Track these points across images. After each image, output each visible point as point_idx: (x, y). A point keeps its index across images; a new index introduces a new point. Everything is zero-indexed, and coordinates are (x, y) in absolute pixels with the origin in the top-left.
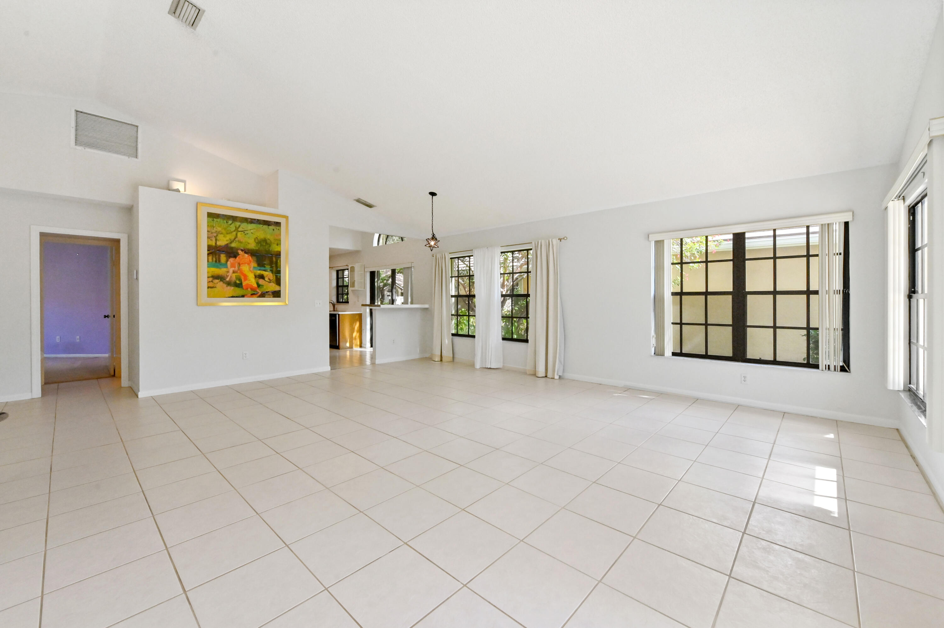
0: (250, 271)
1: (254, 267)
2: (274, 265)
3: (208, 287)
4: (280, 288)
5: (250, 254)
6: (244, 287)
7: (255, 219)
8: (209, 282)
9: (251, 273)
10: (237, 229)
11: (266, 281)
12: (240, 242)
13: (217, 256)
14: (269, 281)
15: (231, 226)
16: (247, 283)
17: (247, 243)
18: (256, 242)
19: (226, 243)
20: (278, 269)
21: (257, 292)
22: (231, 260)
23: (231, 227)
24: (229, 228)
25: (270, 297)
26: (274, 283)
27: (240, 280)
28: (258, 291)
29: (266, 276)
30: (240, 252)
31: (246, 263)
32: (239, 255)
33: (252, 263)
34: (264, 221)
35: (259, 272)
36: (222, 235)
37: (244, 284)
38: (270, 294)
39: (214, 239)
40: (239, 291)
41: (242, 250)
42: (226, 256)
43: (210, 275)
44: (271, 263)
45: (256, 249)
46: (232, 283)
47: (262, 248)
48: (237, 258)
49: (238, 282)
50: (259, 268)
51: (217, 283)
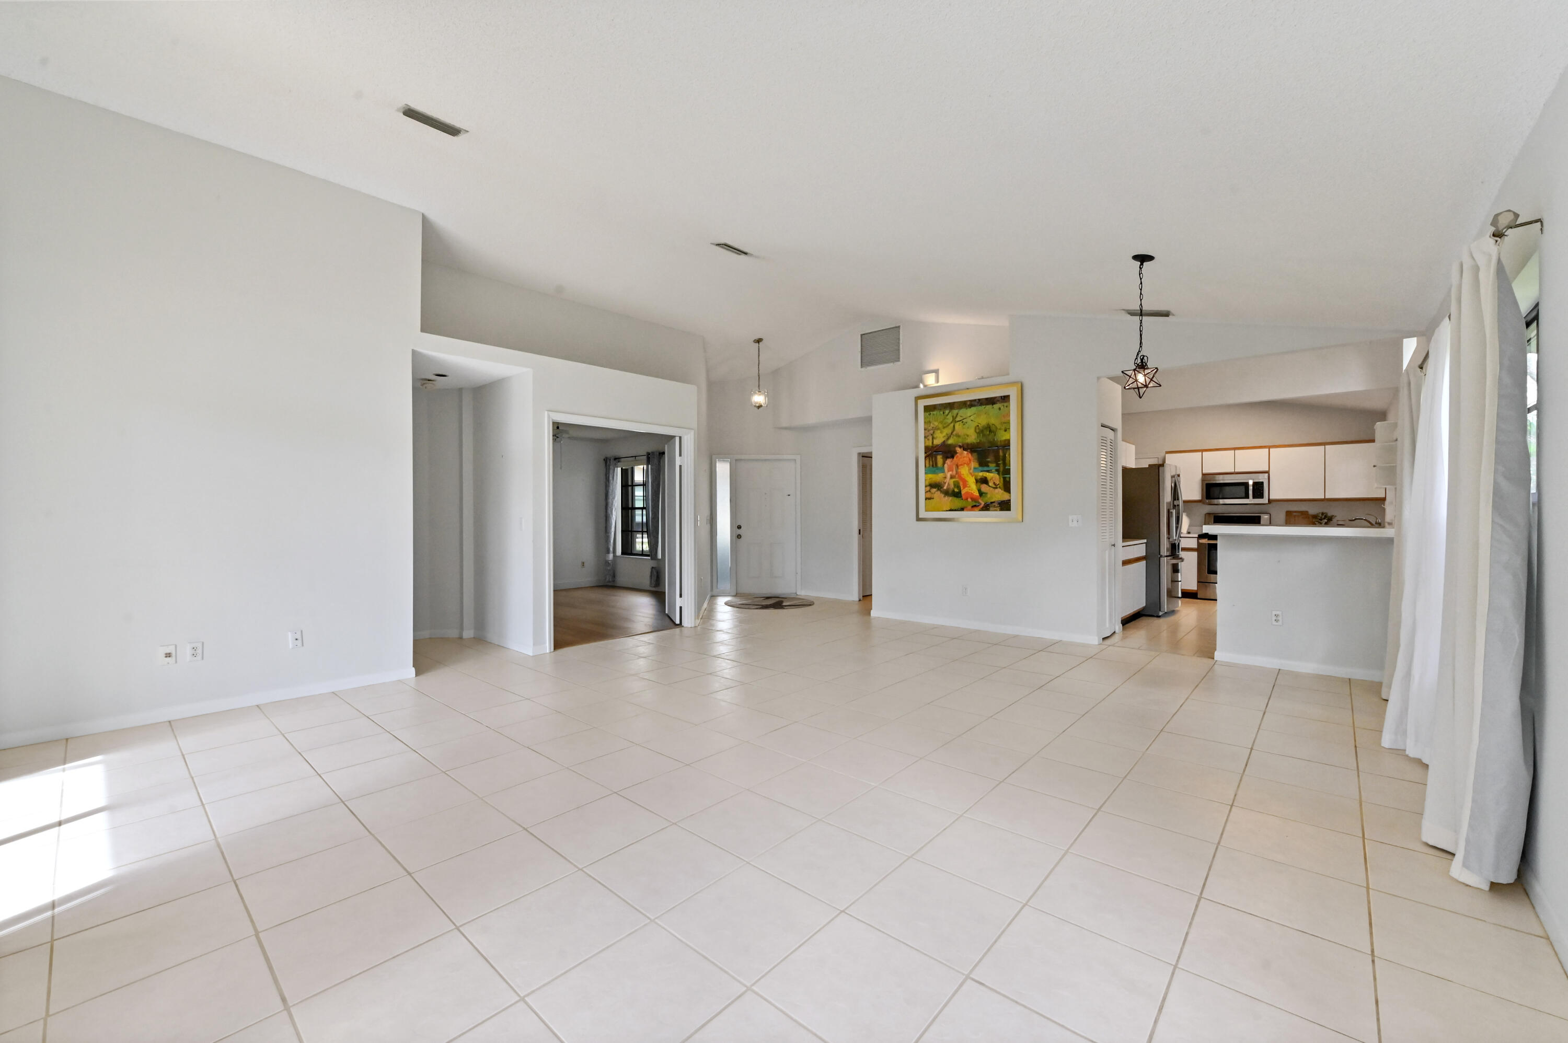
0: (971, 474)
1: (975, 468)
2: (1001, 462)
3: (926, 499)
4: (1010, 496)
5: (969, 450)
6: (963, 497)
7: (975, 400)
8: (927, 492)
9: (971, 476)
10: (954, 420)
11: (989, 486)
12: (958, 436)
13: (934, 459)
14: (995, 486)
15: (948, 417)
16: (966, 491)
17: (966, 436)
18: (976, 432)
19: (943, 440)
20: (1007, 467)
21: (979, 503)
22: (949, 461)
23: (947, 419)
24: (946, 420)
25: (997, 511)
26: (1002, 490)
27: (959, 487)
28: (980, 501)
29: (990, 480)
30: (958, 450)
31: (965, 463)
32: (957, 453)
33: (972, 462)
34: (987, 399)
35: (981, 474)
36: (939, 431)
37: (963, 492)
38: (996, 506)
39: (930, 438)
40: (958, 503)
41: (960, 447)
42: (943, 458)
43: (927, 483)
44: (996, 461)
45: (977, 443)
46: (950, 492)
47: (984, 440)
48: (955, 458)
49: (956, 490)
50: (981, 468)
51: (935, 493)
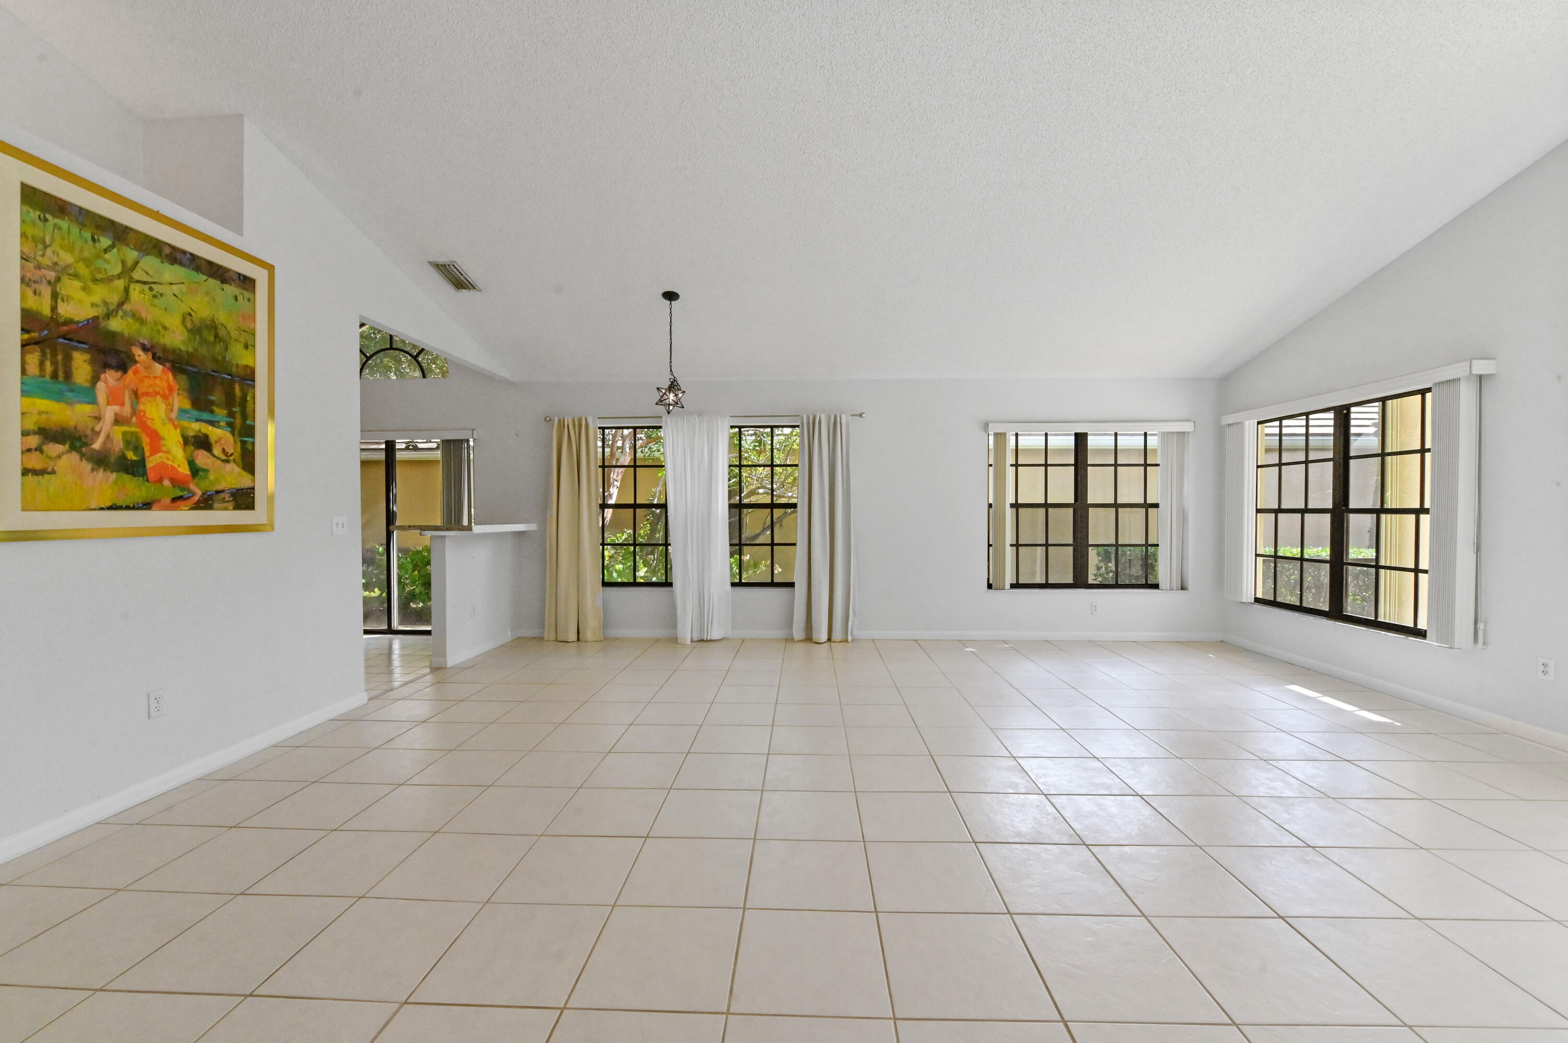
0: (171, 420)
1: (182, 411)
2: (236, 409)
3: (25, 472)
4: (254, 481)
5: (168, 364)
6: (151, 475)
7: (184, 252)
8: (29, 450)
9: (172, 428)
10: (127, 271)
11: (214, 456)
12: (135, 316)
13: (60, 358)
14: (224, 457)
15: (107, 256)
16: (159, 461)
17: (160, 327)
18: (186, 327)
19: (91, 313)
20: (248, 422)
21: (189, 491)
22: (110, 376)
23: (108, 262)
24: (99, 263)
25: (226, 509)
26: (238, 465)
27: (137, 448)
28: (192, 487)
29: (216, 442)
30: (138, 352)
31: (157, 393)
32: (136, 362)
33: (175, 395)
34: (210, 263)
35: (196, 427)
36: (77, 284)
37: (151, 462)
38: (227, 499)
39: (46, 292)
40: (134, 489)
41: (145, 349)
42: (92, 362)
43: (31, 425)
44: (229, 401)
45: (187, 352)
46: (112, 460)
47: (203, 351)
48: (130, 372)
49: (131, 455)
50: (195, 413)
51: (59, 457)
